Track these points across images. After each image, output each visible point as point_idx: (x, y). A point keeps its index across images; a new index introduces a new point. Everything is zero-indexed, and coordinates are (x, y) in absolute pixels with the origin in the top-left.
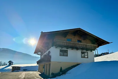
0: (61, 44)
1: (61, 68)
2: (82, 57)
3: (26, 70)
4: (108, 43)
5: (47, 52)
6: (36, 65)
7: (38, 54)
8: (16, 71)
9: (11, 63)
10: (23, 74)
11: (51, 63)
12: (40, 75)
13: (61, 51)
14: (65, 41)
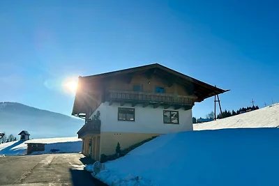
0: (119, 97)
1: (119, 144)
2: (164, 123)
3: (57, 150)
4: (221, 91)
5: (95, 113)
6: (76, 139)
7: (80, 116)
8: (34, 153)
9: (24, 136)
10: (49, 158)
11: (101, 135)
12: (81, 160)
13: (120, 111)
14: (126, 92)
